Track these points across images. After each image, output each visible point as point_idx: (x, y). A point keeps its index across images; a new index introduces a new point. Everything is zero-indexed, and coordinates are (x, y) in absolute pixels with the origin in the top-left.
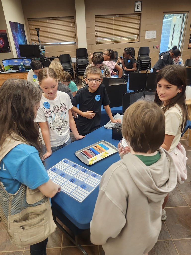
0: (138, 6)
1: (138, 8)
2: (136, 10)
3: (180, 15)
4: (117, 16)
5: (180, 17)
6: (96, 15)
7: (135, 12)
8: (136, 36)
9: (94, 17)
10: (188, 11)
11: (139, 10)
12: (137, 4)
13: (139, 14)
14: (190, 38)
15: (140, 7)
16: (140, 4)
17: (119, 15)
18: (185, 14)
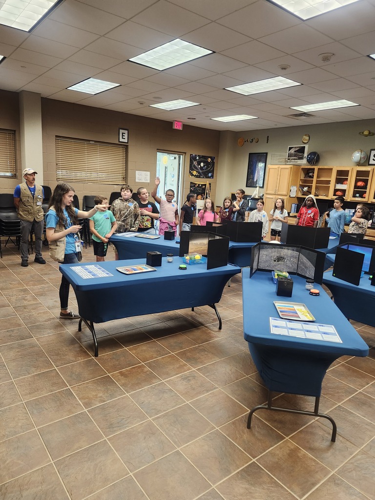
0: (124, 135)
2: (121, 140)
3: (176, 155)
4: (91, 142)
5: (175, 158)
6: (58, 135)
7: (119, 142)
9: (54, 138)
10: (185, 153)
11: (126, 140)
12: (121, 131)
13: (125, 147)
14: (191, 187)
15: (126, 136)
16: (126, 132)
17: (95, 141)
18: (181, 156)
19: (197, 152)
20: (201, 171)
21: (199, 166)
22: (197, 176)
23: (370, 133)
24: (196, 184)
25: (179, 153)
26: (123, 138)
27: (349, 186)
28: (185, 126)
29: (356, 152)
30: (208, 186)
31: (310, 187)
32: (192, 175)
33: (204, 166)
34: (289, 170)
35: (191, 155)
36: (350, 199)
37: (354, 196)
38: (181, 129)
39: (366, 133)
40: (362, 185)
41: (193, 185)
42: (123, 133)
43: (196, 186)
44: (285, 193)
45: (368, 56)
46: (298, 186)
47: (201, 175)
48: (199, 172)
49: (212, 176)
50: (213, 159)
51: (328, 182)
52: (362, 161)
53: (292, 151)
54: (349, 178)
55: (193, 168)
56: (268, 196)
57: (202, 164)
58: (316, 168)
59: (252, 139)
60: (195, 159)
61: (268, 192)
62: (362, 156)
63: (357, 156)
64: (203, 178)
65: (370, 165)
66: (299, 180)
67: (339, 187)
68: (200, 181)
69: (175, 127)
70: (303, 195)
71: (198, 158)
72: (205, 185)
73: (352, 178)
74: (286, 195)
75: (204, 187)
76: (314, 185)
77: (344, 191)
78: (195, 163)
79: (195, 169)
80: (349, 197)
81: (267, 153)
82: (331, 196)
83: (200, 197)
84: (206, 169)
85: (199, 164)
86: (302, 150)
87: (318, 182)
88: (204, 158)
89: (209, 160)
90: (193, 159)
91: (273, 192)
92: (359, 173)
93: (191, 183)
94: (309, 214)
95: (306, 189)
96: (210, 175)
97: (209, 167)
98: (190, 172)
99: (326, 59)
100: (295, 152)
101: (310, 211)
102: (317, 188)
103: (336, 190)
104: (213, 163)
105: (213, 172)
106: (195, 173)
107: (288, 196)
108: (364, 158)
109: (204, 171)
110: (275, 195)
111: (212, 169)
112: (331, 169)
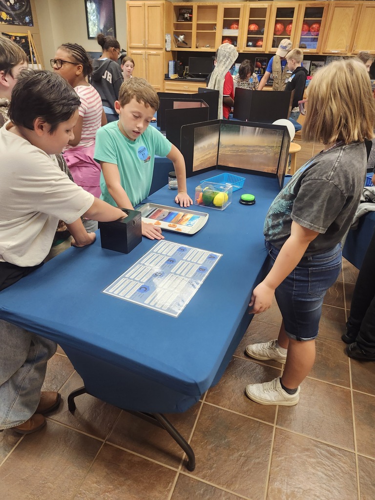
20: (12, 13)
21: (8, 4)
22: (10, 22)
24: (11, 36)
27: (240, 32)
30: (31, 39)
31: (188, 35)
32: (2, 19)
33: (15, 3)
34: (162, 7)
36: (243, 50)
37: (248, 45)
40: (256, 29)
44: (159, 45)
46: (173, 33)
47: (14, 20)
48: (10, 15)
49: (32, 22)
51: (213, 26)
54: (240, 19)
56: (134, 51)
58: (194, 5)
61: (133, 45)
64: (19, 25)
66: (172, 25)
68: (15, 31)
70: (179, 47)
73: (244, 18)
74: (161, 49)
75: (24, 41)
76: (194, 31)
77: (235, 38)
79: (2, 9)
80: (242, 47)
84: (20, 8)
87: (199, 27)
91: (141, 45)
92: (253, 12)
95: (181, 38)
96: (27, 19)
102: (198, 35)
103: (223, 38)
105: (30, 14)
106: (4, 16)
107: (164, 50)
109: (18, 12)
110: (144, 48)
111: (28, 9)
112: (216, 7)
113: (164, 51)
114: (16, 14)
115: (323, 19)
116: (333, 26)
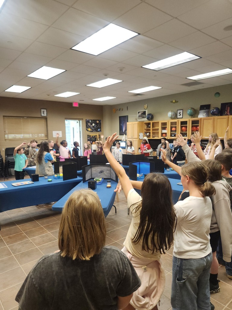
0: (44, 112)
1: (44, 113)
2: (43, 115)
3: (77, 121)
4: (25, 118)
5: (77, 122)
6: (5, 115)
7: (41, 116)
8: (43, 135)
9: (2, 117)
10: (82, 119)
11: (45, 115)
12: (42, 110)
13: (46, 118)
14: (88, 137)
15: (45, 113)
16: (45, 110)
17: (27, 117)
18: (81, 121)
19: (90, 118)
20: (93, 128)
22: (91, 131)
23: (176, 101)
24: (91, 136)
25: (79, 119)
26: (43, 114)
27: (167, 131)
28: (80, 104)
29: (169, 112)
30: (98, 136)
31: (150, 133)
32: (88, 131)
33: (95, 125)
34: (137, 124)
35: (86, 120)
37: (171, 136)
38: (78, 106)
39: (174, 101)
40: (174, 130)
41: (89, 136)
42: (43, 111)
43: (91, 137)
44: (136, 137)
45: (142, 67)
46: (144, 133)
48: (92, 129)
49: (101, 131)
50: (100, 121)
51: (158, 129)
52: (173, 117)
53: (140, 114)
54: (167, 126)
55: (88, 127)
57: (93, 125)
58: (151, 122)
59: (120, 109)
60: (89, 122)
61: (129, 137)
62: (172, 114)
63: (170, 114)
64: (95, 132)
65: (178, 118)
66: (144, 129)
67: (164, 131)
68: (93, 134)
69: (74, 105)
71: (90, 121)
72: (96, 136)
73: (169, 126)
76: (151, 131)
77: (166, 134)
78: (89, 124)
80: (169, 137)
81: (128, 116)
82: (160, 137)
83: (94, 143)
84: (96, 127)
85: (91, 124)
86: (144, 113)
87: (153, 130)
88: (94, 121)
89: (98, 122)
90: (87, 122)
92: (172, 123)
93: (88, 135)
94: (145, 148)
95: (148, 134)
96: (99, 130)
97: (97, 126)
98: (86, 129)
99: (121, 70)
100: (141, 114)
101: (145, 146)
102: (153, 133)
103: (162, 134)
104: (100, 124)
105: (100, 128)
106: (89, 129)
108: (174, 115)
109: (95, 128)
110: (132, 138)
111: (100, 127)
112: (158, 122)
113: (138, 139)
114: (94, 129)
115: (199, 125)
116: (204, 127)
